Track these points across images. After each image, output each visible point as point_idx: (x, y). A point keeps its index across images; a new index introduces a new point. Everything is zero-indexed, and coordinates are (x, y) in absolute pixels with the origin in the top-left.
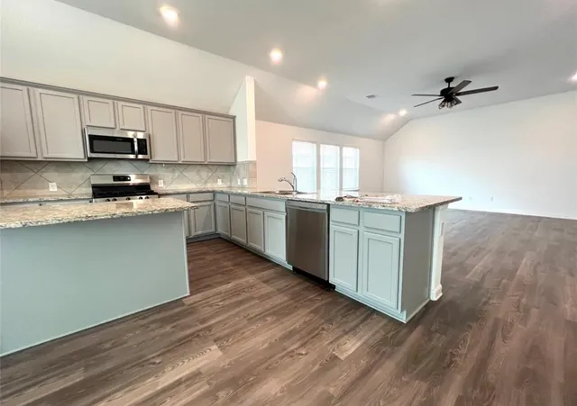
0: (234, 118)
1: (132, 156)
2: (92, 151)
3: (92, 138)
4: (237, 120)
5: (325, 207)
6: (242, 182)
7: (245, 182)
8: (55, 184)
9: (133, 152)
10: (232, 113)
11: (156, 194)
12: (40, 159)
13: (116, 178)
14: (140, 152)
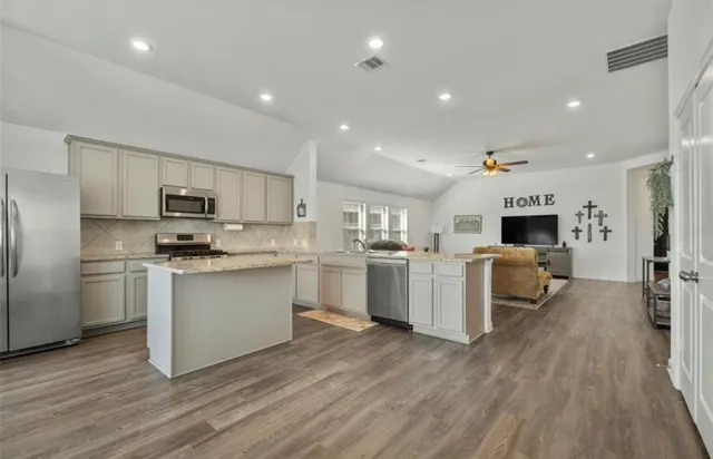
0: (291, 178)
1: (203, 216)
2: (167, 210)
3: (169, 197)
4: (295, 180)
5: (405, 262)
6: (299, 243)
7: (305, 243)
8: (121, 243)
9: (203, 211)
10: (288, 172)
11: (226, 253)
12: (120, 217)
13: (180, 237)
14: (209, 213)
